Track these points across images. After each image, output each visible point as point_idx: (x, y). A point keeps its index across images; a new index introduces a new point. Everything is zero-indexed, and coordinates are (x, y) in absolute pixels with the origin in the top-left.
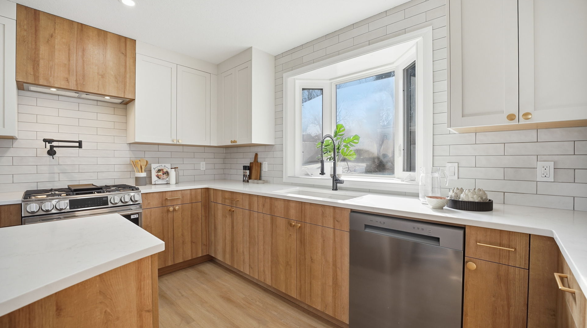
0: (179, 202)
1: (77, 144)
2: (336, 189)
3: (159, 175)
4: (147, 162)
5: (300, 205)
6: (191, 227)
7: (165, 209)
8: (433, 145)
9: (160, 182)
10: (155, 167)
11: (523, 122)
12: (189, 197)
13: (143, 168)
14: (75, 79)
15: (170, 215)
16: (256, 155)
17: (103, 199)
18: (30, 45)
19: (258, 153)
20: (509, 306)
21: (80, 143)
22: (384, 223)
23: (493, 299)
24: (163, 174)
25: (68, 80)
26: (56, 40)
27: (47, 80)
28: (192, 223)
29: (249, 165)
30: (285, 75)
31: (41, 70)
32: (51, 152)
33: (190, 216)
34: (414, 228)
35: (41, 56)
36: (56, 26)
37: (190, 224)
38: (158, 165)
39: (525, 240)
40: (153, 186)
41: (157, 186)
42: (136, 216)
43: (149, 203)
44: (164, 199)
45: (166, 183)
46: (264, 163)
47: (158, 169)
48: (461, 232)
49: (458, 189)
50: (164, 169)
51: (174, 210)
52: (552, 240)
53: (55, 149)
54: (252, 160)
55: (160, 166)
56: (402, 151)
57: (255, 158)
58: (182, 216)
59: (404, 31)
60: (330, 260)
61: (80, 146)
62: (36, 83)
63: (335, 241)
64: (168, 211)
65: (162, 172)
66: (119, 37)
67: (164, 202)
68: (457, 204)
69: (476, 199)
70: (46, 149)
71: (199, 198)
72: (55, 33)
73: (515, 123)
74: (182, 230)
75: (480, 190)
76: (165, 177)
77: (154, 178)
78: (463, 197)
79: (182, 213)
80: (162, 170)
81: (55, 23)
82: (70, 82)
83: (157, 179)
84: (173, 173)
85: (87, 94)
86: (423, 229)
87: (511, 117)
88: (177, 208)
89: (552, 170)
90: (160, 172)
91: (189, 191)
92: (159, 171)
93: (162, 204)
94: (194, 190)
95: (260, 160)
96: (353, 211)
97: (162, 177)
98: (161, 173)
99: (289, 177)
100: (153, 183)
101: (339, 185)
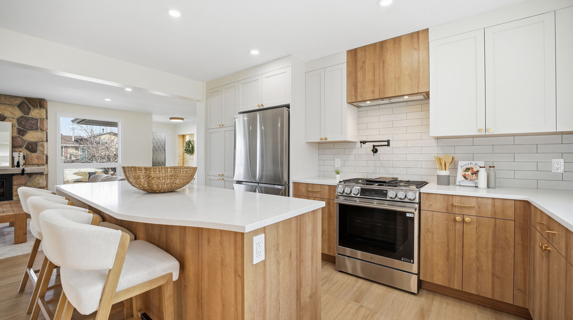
0: (473, 212)
1: (386, 143)
3: (466, 174)
4: (453, 158)
6: (494, 253)
7: (452, 216)
9: (467, 183)
10: (462, 164)
12: (490, 208)
13: (448, 165)
14: (378, 90)
15: (459, 226)
17: (383, 191)
18: (353, 75)
21: (388, 141)
24: (472, 174)
25: (374, 92)
26: (366, 64)
27: (361, 96)
28: (494, 246)
31: (359, 91)
32: (375, 151)
33: (491, 236)
35: (358, 80)
36: (366, 53)
37: (490, 248)
38: (467, 162)
40: (458, 188)
41: (462, 188)
42: (412, 215)
43: (431, 204)
44: (450, 204)
45: (474, 185)
47: (466, 168)
50: (474, 168)
51: (463, 221)
53: (376, 147)
55: (469, 164)
58: (476, 232)
61: (388, 145)
62: (356, 101)
64: (455, 220)
65: (470, 171)
66: (412, 35)
67: (450, 208)
70: (361, 148)
71: (510, 213)
72: (365, 59)
74: (477, 251)
76: (474, 178)
77: (460, 178)
79: (476, 229)
80: (472, 168)
81: (366, 51)
82: (375, 93)
83: (463, 179)
84: (483, 174)
85: (390, 99)
88: (467, 219)
90: (468, 171)
91: (490, 201)
92: (468, 169)
93: (448, 210)
94: (499, 201)
97: (469, 178)
98: (469, 173)
100: (457, 183)
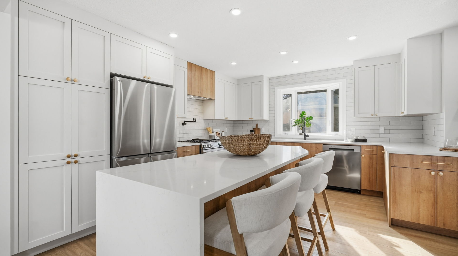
2: (306, 139)
8: (346, 122)
11: (375, 116)
16: (257, 125)
19: (258, 124)
20: (373, 165)
21: (195, 119)
22: (336, 147)
23: (369, 164)
26: (196, 75)
29: (253, 130)
30: (276, 88)
31: (193, 89)
34: (346, 147)
35: (192, 83)
39: (376, 147)
46: (262, 129)
48: (360, 147)
49: (357, 136)
52: (382, 146)
54: (255, 127)
56: (331, 123)
57: (256, 126)
59: (335, 79)
61: (196, 121)
68: (357, 141)
69: (363, 139)
73: (373, 116)
75: (363, 136)
78: (359, 138)
86: (349, 147)
87: (372, 115)
89: (384, 130)
95: (259, 127)
96: (324, 144)
99: (278, 135)
101: (307, 137)
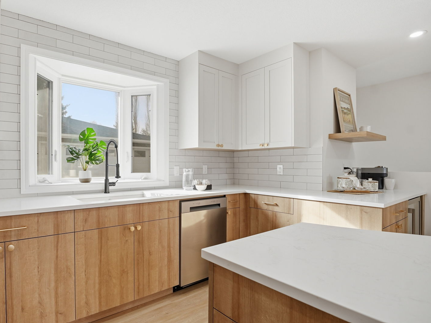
5: (138, 207)
23: (233, 224)
34: (212, 202)
39: (239, 196)
60: (166, 244)
63: (169, 227)
86: (215, 201)
96: (181, 201)
99: (31, 186)
